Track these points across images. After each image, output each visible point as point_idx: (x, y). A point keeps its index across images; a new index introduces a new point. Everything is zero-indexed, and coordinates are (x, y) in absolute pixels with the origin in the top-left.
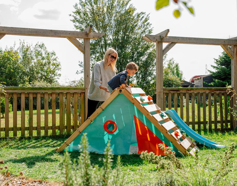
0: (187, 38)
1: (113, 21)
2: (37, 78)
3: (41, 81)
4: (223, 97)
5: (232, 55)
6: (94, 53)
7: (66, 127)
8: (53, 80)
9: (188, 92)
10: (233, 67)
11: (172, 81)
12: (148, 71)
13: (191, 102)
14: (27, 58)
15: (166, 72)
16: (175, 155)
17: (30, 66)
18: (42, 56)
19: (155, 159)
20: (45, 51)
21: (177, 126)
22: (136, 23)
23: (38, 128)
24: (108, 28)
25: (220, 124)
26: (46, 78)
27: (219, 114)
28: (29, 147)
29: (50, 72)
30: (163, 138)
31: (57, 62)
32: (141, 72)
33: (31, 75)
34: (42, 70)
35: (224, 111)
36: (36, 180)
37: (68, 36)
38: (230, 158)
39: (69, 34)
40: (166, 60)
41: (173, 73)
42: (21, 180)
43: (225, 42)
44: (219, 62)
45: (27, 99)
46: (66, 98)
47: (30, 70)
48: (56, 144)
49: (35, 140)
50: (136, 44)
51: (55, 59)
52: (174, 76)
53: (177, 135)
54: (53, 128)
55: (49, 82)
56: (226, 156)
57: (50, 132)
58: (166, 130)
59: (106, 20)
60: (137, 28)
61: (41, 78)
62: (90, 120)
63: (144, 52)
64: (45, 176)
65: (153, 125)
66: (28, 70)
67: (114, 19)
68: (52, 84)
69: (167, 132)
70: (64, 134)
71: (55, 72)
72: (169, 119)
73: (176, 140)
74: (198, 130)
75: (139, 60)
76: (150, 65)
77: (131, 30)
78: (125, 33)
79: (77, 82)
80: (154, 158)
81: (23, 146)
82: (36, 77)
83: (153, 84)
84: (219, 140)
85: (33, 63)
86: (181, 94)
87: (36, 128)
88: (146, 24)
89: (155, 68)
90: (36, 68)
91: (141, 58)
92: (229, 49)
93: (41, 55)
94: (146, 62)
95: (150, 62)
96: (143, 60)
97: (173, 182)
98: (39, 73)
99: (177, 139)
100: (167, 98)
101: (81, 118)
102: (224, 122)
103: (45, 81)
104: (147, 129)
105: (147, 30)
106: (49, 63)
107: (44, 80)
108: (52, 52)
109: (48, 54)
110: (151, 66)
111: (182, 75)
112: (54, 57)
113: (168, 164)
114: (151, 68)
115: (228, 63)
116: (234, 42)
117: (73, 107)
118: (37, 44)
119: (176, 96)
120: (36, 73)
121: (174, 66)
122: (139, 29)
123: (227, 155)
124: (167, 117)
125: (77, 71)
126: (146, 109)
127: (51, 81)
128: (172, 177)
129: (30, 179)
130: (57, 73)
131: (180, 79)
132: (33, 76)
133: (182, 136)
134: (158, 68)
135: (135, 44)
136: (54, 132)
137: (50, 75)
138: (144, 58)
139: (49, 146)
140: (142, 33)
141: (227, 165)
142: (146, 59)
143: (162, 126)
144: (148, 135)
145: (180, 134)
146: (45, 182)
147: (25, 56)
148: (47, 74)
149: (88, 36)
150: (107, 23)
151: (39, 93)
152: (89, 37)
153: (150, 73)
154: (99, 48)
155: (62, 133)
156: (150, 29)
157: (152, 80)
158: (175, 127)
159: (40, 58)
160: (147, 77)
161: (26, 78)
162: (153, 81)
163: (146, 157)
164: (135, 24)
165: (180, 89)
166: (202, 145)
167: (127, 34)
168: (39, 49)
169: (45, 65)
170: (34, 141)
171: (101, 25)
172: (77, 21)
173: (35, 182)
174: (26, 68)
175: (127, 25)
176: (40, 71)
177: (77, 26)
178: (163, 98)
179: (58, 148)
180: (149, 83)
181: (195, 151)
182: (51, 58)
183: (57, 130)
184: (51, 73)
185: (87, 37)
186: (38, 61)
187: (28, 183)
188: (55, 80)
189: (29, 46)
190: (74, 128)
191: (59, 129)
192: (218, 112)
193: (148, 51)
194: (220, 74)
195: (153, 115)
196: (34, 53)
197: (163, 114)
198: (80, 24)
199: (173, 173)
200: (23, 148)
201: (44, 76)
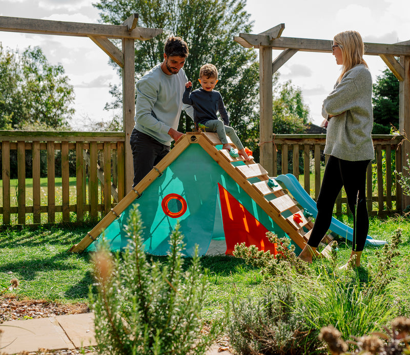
0: (317, 41)
1: (176, 7)
2: (28, 116)
3: (36, 122)
4: (383, 153)
5: (400, 75)
6: (138, 69)
7: (89, 208)
8: (60, 120)
9: (319, 142)
10: (404, 97)
11: (288, 124)
12: (243, 105)
13: (323, 165)
14: (8, 78)
15: (277, 107)
16: (294, 252)
17: (14, 92)
18: (37, 74)
19: (259, 258)
20: (44, 64)
21: (297, 205)
22: (220, 12)
23: (36, 210)
24: (167, 20)
25: (377, 203)
26: (45, 116)
27: (377, 185)
28: (19, 245)
29: (54, 105)
30: (273, 226)
31: (67, 86)
32: (231, 107)
33: (16, 111)
34: (37, 101)
35: (384, 178)
36: (36, 301)
37: (93, 33)
38: (393, 256)
39: (95, 29)
40: (277, 84)
41: (291, 109)
42: (8, 302)
43: (389, 49)
44: (379, 88)
45: (13, 153)
46: (88, 153)
47: (13, 101)
48: (70, 240)
49: (30, 231)
50: (221, 52)
51: (63, 81)
52: (292, 115)
53: (297, 220)
54: (64, 209)
55: (52, 124)
56: (386, 252)
57: (59, 216)
58: (279, 212)
59: (162, 5)
60: (222, 22)
61: (36, 117)
62: (136, 192)
63: (235, 68)
64: (53, 294)
65: (254, 203)
66: (9, 101)
67: (178, 4)
68: (58, 128)
69: (279, 215)
70: (85, 220)
71: (63, 106)
72: (283, 192)
73: (296, 229)
74: (336, 214)
75: (226, 83)
76: (247, 94)
77: (210, 26)
78: (198, 32)
79: (105, 125)
80: (257, 255)
81: (7, 242)
82: (25, 114)
83: (253, 129)
84: (375, 231)
85: (20, 89)
86: (305, 147)
87: (32, 210)
88: (239, 13)
89: (256, 100)
90: (26, 98)
91: (230, 79)
92: (395, 62)
93: (35, 71)
94: (240, 86)
95: (247, 88)
96: (234, 83)
97: (291, 298)
98: (32, 107)
99: (298, 228)
100: (281, 153)
101: (117, 190)
102: (385, 199)
103: (45, 123)
104: (243, 210)
105: (242, 25)
106: (52, 88)
107: (42, 121)
108: (57, 65)
109: (50, 70)
110: (249, 96)
111: (307, 112)
112: (61, 76)
113: (283, 267)
114: (249, 99)
115: (395, 91)
116: (405, 50)
117: (101, 170)
118: (27, 51)
119: (296, 150)
120: (26, 107)
121: (292, 95)
122: (227, 23)
123: (388, 252)
124: (279, 188)
125: (107, 104)
126: (240, 173)
127: (55, 123)
128: (289, 289)
129: (26, 299)
130: (67, 107)
131: (304, 121)
132: (19, 113)
133: (307, 224)
134: (263, 97)
135: (218, 52)
136: (66, 216)
137: (54, 110)
138: (235, 81)
139: (57, 241)
140: (232, 31)
141: (388, 268)
142: (240, 81)
143: (270, 203)
144: (245, 220)
145: (303, 218)
146: (53, 305)
147: (3, 72)
148: (48, 108)
149: (130, 34)
150: (165, 11)
151: (37, 142)
152: (133, 37)
153: (247, 108)
154: (150, 59)
155: (81, 219)
156: (247, 23)
157: (250, 122)
158: (294, 207)
159: (33, 77)
160: (241, 116)
161: (7, 117)
162: (253, 123)
163: (244, 254)
164: (219, 15)
165: (303, 137)
166: (344, 239)
167: (204, 33)
168: (31, 60)
169: (43, 92)
170: (28, 233)
171: (153, 15)
172: (107, 5)
173: (36, 304)
174: (6, 97)
175: (203, 15)
176: (33, 103)
177: (105, 15)
178: (273, 154)
179: (76, 245)
180: (246, 128)
181: (331, 251)
182: (55, 78)
183: (71, 213)
184: (55, 107)
185: (128, 37)
186: (29, 83)
187: (23, 306)
188: (62, 122)
189: (11, 54)
190: (105, 208)
191: (76, 212)
192: (375, 181)
193: (243, 67)
194: (379, 111)
195: (255, 184)
196: (21, 67)
197: (272, 181)
198: (113, 13)
199: (291, 283)
200: (7, 245)
201: (42, 112)
